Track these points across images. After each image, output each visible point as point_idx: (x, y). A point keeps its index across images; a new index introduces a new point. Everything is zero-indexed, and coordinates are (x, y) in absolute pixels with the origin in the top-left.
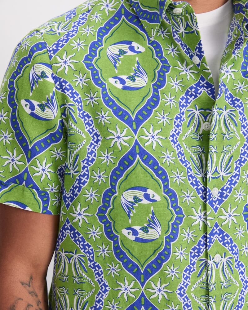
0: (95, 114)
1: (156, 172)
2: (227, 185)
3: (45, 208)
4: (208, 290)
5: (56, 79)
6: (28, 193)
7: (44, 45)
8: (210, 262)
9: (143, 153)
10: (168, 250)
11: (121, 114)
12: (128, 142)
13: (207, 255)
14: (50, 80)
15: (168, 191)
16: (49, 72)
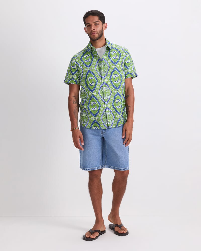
0: (82, 66)
1: (93, 74)
2: (106, 75)
3: (76, 83)
4: (103, 93)
5: (76, 62)
6: (73, 81)
7: (74, 57)
8: (103, 88)
9: (90, 71)
10: (96, 86)
11: (87, 66)
12: (88, 70)
13: (102, 87)
14: (75, 62)
15: (95, 77)
16: (75, 61)
